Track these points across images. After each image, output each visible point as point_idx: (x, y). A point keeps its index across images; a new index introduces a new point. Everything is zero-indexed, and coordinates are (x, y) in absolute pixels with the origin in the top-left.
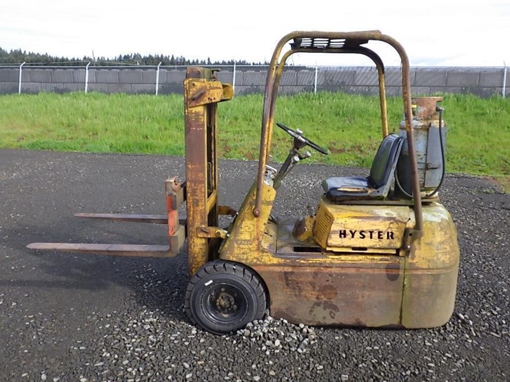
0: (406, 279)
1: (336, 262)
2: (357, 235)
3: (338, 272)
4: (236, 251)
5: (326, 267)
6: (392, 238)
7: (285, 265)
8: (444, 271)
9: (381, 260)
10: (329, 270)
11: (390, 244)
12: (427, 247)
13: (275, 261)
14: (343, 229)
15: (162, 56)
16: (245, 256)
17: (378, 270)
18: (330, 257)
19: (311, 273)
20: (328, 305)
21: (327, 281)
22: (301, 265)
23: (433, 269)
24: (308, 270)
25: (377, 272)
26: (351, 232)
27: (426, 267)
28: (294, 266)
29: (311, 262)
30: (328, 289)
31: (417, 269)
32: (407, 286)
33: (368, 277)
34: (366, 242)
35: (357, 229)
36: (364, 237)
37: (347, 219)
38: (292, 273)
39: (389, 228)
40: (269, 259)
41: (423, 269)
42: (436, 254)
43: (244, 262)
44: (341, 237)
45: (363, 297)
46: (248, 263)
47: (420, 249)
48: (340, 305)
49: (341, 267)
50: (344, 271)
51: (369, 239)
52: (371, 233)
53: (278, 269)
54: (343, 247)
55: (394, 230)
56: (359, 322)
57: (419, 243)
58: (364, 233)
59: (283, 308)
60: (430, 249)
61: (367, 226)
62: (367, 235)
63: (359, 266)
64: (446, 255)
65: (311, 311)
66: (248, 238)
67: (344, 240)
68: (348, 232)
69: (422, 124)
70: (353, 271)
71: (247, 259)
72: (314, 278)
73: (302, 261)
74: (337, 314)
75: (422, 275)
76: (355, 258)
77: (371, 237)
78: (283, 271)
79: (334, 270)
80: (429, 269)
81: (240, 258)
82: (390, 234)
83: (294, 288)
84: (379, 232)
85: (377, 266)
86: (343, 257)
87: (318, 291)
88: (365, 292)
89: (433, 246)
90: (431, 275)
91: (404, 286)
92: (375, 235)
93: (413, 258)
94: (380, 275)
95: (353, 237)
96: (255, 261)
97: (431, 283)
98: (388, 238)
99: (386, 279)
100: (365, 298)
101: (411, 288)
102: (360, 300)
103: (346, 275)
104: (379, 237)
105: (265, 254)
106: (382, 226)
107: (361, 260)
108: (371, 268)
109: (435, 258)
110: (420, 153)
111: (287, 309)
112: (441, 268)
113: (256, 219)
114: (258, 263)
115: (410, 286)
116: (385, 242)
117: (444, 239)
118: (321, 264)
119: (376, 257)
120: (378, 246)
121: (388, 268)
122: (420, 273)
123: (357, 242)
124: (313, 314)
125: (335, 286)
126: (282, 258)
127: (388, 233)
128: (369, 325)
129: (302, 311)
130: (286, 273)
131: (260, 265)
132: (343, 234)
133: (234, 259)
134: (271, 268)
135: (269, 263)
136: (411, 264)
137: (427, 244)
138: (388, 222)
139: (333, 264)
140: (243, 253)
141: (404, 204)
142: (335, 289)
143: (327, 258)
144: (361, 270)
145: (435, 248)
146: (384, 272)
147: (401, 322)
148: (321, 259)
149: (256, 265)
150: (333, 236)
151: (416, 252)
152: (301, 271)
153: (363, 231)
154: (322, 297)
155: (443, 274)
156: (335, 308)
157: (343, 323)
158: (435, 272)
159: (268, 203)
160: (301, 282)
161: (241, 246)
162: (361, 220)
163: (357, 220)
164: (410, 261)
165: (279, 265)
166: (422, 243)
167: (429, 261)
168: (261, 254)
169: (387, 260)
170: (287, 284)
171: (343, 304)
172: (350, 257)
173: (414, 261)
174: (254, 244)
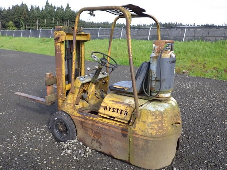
0: (131, 138)
1: (100, 121)
2: (111, 110)
3: (101, 126)
4: (66, 107)
5: (96, 122)
6: (127, 115)
7: (81, 118)
8: (151, 139)
9: (120, 125)
10: (98, 124)
11: (124, 118)
12: (143, 123)
13: (78, 115)
14: (106, 106)
15: (171, 23)
16: (68, 110)
17: (118, 130)
18: (99, 118)
19: (91, 124)
20: (98, 142)
21: (97, 129)
22: (87, 119)
23: (144, 136)
24: (90, 122)
25: (117, 130)
26: (109, 108)
27: (141, 134)
28: (85, 119)
29: (90, 118)
30: (97, 134)
31: (136, 134)
32: (131, 142)
33: (114, 132)
34: (114, 114)
35: (112, 107)
36: (114, 112)
37: (108, 101)
38: (84, 122)
39: (126, 109)
40: (76, 114)
41: (139, 135)
42: (147, 128)
43: (68, 113)
44: (104, 109)
45: (112, 142)
46: (69, 113)
47: (139, 124)
48: (103, 143)
49: (102, 124)
50: (103, 126)
51: (116, 113)
52: (118, 110)
53: (79, 119)
54: (104, 114)
55: (128, 111)
56: (111, 154)
57: (139, 121)
58: (114, 110)
59: (82, 137)
60: (144, 125)
61: (116, 106)
62: (116, 111)
63: (109, 125)
64: (153, 130)
65: (92, 142)
66: (70, 103)
67: (106, 111)
68: (108, 108)
69: (155, 55)
70: (107, 127)
71: (69, 112)
72: (92, 127)
73: (87, 118)
74: (102, 147)
75: (139, 138)
76: (109, 121)
77: (117, 113)
78: (81, 120)
79: (100, 125)
80: (142, 135)
81: (67, 111)
82: (126, 112)
83: (85, 129)
84: (122, 111)
85: (117, 128)
86: (104, 119)
87: (94, 133)
88: (113, 139)
89: (146, 123)
90: (143, 139)
91: (130, 141)
92: (119, 112)
93: (134, 128)
94: (119, 133)
95: (109, 111)
96: (71, 113)
97: (143, 144)
98: (125, 115)
99: (121, 135)
100: (113, 142)
101: (133, 143)
102: (111, 143)
103: (104, 128)
104: (121, 113)
105: (75, 111)
106: (123, 108)
107: (111, 123)
108: (115, 128)
109: (146, 131)
110: (154, 72)
111: (83, 138)
112: (150, 137)
113: (73, 94)
114: (72, 114)
115: (133, 142)
116: (123, 116)
117: (153, 121)
118: (94, 120)
119: (118, 123)
120: (119, 118)
121: (122, 130)
122: (137, 137)
123: (111, 113)
124: (92, 144)
125: (100, 133)
126: (80, 114)
127: (125, 112)
128: (115, 157)
129: (88, 141)
130: (82, 121)
131: (72, 115)
132: (105, 108)
133: (65, 111)
134: (77, 118)
135: (76, 115)
136: (133, 131)
137: (143, 122)
138: (126, 106)
139: (99, 122)
140: (68, 109)
141: (145, 98)
142: (100, 134)
143: (97, 118)
144: (111, 128)
145: (147, 125)
146: (120, 132)
147: (129, 160)
148: (95, 118)
149: (71, 115)
150: (101, 108)
151: (137, 125)
152: (87, 122)
153: (114, 109)
154: (96, 137)
155: (151, 140)
156: (101, 143)
157: (105, 152)
158: (146, 138)
159: (78, 88)
160: (87, 127)
161: (67, 105)
162: (114, 103)
163: (113, 102)
164: (133, 129)
165: (79, 117)
166: (140, 121)
167: (142, 131)
168: (74, 110)
169: (122, 126)
170: (83, 127)
171: (104, 143)
172: (106, 120)
173: (135, 130)
174: (72, 106)
